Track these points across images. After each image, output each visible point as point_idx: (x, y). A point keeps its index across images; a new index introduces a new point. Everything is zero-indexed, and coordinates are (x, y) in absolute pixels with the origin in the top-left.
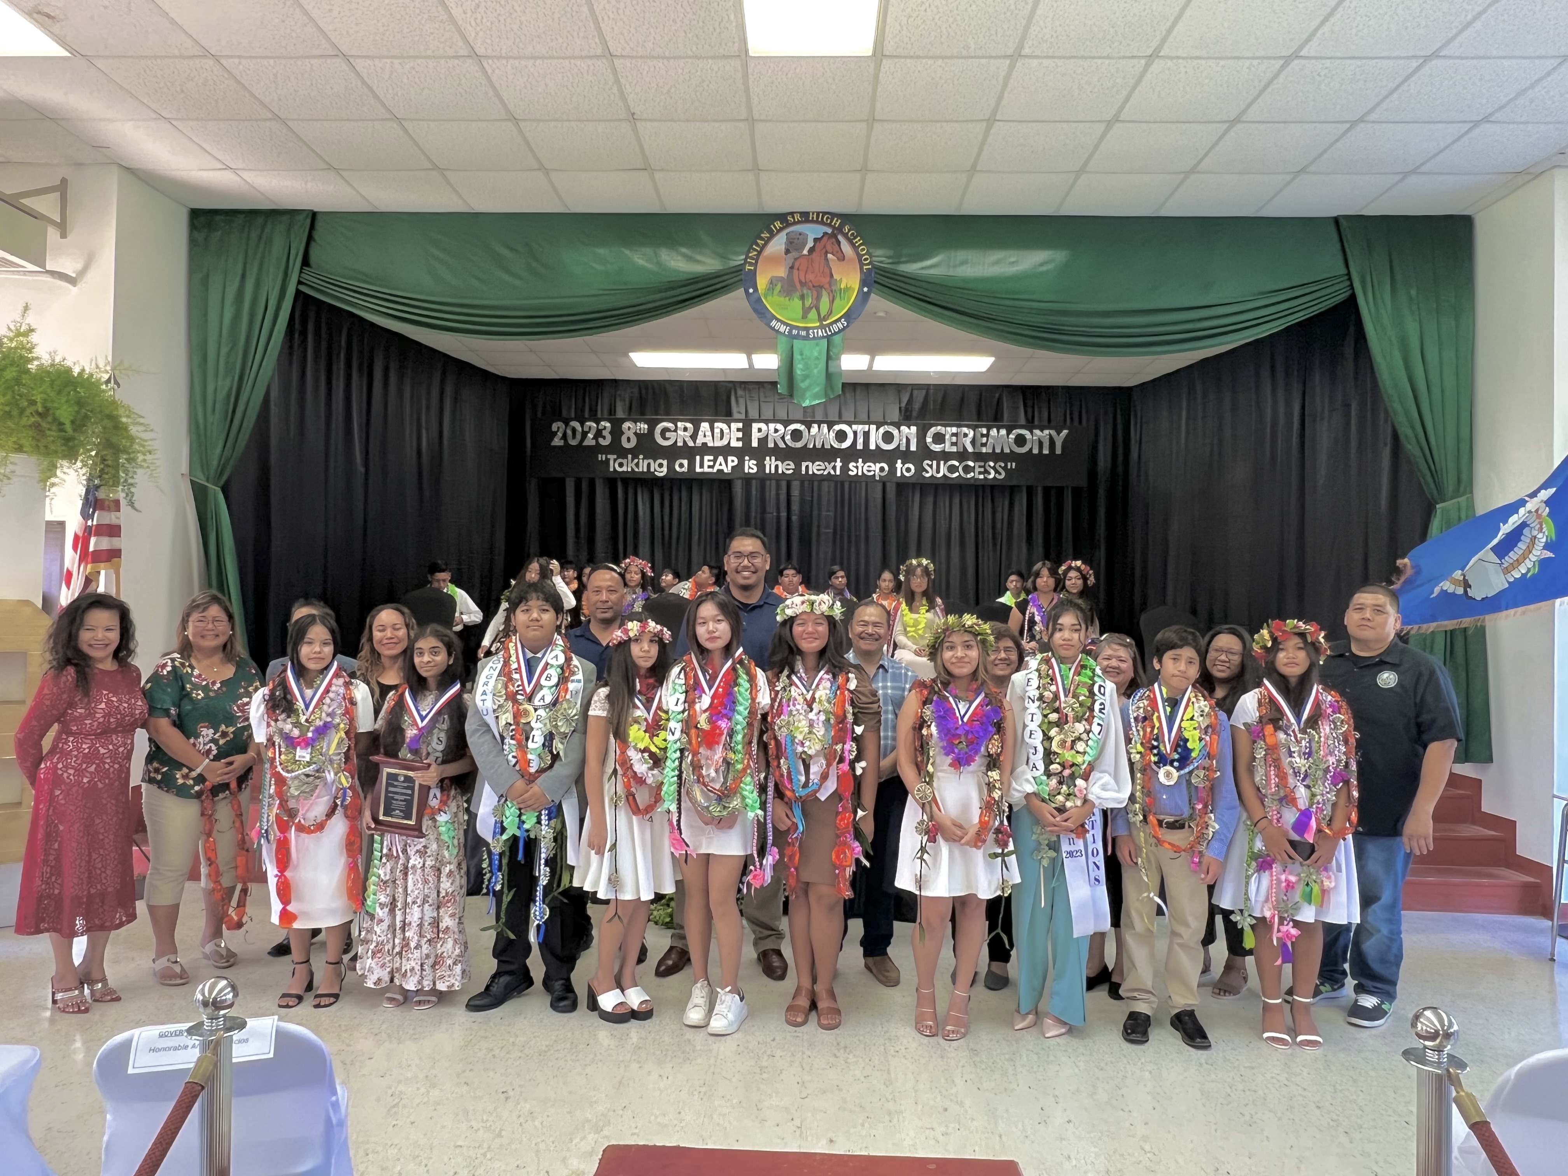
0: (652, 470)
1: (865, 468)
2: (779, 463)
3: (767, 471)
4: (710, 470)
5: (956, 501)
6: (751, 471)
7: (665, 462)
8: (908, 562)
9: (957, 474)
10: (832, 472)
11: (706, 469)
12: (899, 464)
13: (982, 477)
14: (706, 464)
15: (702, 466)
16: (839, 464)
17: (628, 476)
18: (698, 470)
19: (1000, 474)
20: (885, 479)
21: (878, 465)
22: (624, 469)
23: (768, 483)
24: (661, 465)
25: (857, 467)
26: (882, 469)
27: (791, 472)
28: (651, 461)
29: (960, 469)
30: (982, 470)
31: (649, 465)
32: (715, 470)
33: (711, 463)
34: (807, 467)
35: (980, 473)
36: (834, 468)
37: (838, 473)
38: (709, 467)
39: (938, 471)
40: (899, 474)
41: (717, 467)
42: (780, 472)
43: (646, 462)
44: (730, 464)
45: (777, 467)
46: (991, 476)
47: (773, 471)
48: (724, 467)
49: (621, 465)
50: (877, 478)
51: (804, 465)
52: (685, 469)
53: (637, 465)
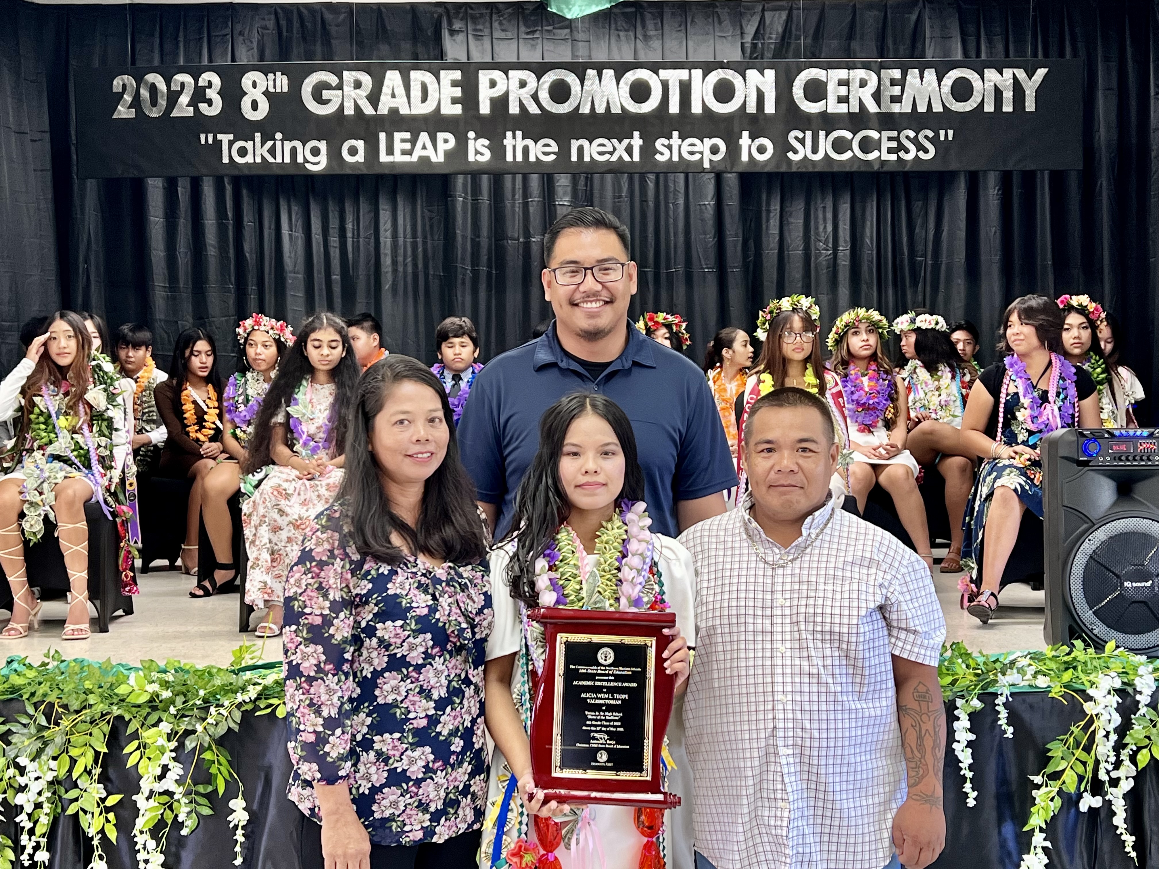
0: (300, 160)
1: (685, 149)
2: (529, 142)
3: (509, 158)
4: (406, 158)
5: (845, 209)
6: (479, 158)
7: (323, 146)
8: (773, 305)
9: (848, 155)
10: (626, 158)
11: (398, 158)
12: (745, 140)
13: (893, 157)
14: (398, 146)
15: (390, 151)
16: (637, 141)
17: (254, 172)
18: (384, 158)
19: (926, 151)
20: (721, 168)
21: (708, 142)
22: (249, 159)
23: (508, 178)
24: (315, 152)
25: (670, 147)
26: (714, 150)
27: (553, 157)
28: (298, 144)
29: (855, 146)
30: (894, 144)
31: (294, 151)
32: (414, 158)
33: (408, 146)
34: (581, 149)
35: (890, 151)
36: (629, 150)
37: (636, 157)
38: (404, 152)
39: (815, 151)
40: (745, 158)
41: (418, 152)
42: (532, 158)
43: (288, 145)
44: (442, 147)
45: (526, 150)
46: (910, 157)
47: (519, 158)
48: (430, 152)
49: (243, 152)
50: (707, 165)
51: (575, 144)
52: (360, 158)
53: (272, 151)
